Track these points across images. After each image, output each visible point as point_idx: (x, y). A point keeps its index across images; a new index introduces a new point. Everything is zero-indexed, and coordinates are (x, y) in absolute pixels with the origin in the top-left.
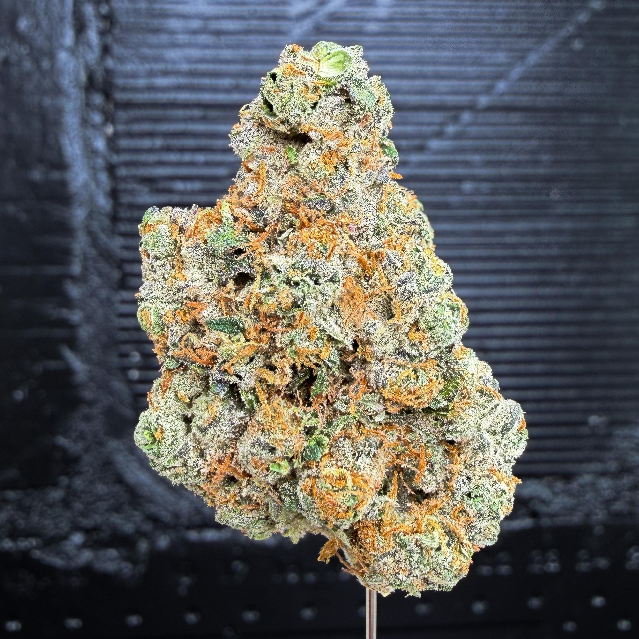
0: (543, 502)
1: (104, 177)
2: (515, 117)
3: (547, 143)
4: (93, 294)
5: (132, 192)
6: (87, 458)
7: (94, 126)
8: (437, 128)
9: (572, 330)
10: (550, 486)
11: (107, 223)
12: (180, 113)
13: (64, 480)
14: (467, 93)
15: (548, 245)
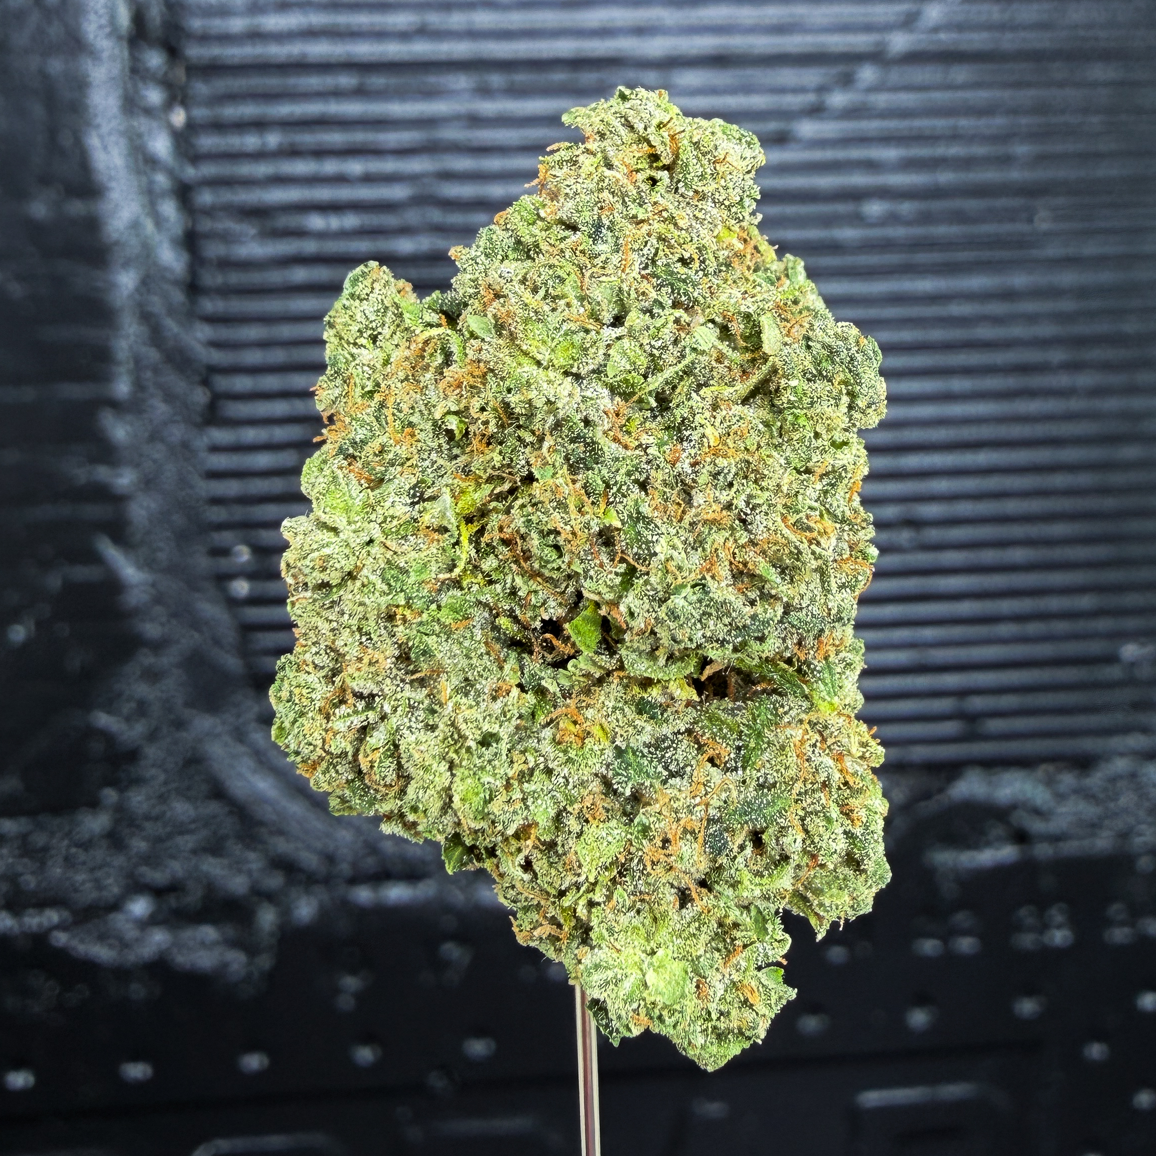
0: (1038, 812)
1: (169, 209)
2: (961, 74)
3: (1024, 121)
4: (155, 436)
5: (226, 237)
6: (152, 752)
7: (148, 112)
8: (811, 98)
9: (1084, 479)
10: (1050, 782)
11: (178, 296)
12: (314, 82)
13: (110, 795)
14: (868, 28)
15: (1032, 319)
